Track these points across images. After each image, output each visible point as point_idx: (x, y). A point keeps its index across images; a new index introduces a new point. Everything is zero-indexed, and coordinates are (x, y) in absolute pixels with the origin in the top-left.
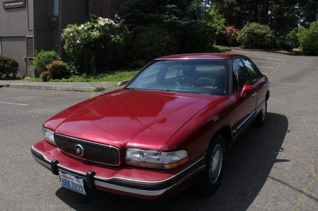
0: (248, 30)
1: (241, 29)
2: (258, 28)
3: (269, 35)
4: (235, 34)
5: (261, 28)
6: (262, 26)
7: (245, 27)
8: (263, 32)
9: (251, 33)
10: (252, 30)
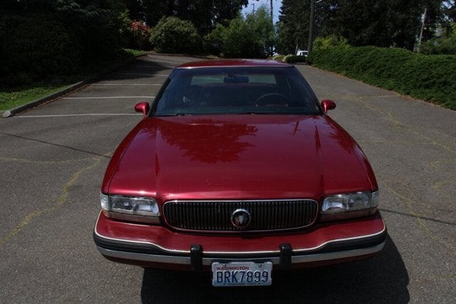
0: (165, 27)
1: (154, 26)
2: (179, 24)
3: (194, 34)
4: (146, 32)
5: (183, 25)
6: (183, 22)
7: (160, 23)
8: (186, 29)
9: (170, 32)
10: (171, 27)
